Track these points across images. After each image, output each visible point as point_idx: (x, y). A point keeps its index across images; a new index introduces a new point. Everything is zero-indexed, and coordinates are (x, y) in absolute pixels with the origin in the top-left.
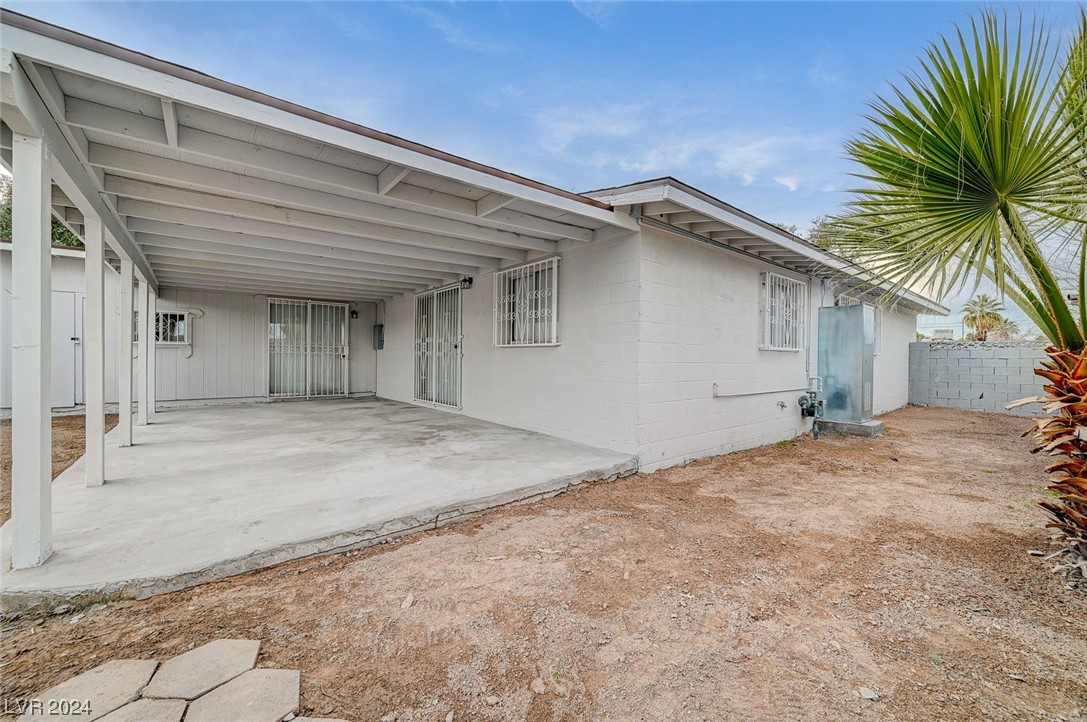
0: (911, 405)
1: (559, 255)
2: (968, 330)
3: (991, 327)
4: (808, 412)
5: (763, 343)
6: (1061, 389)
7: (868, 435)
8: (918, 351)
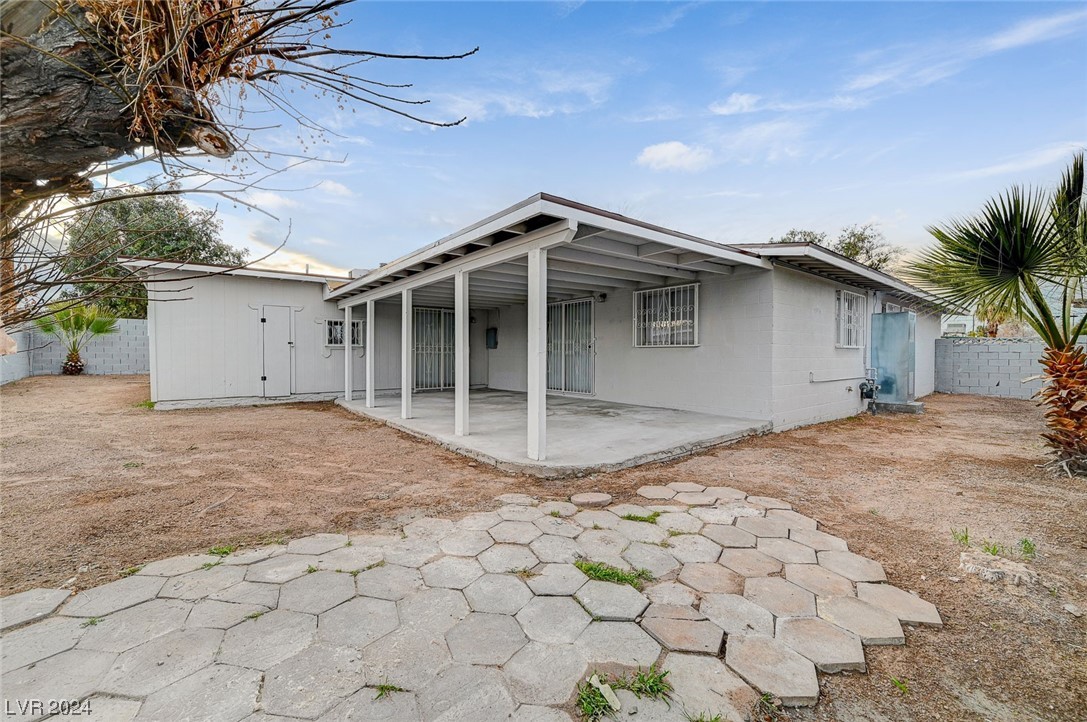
0: (937, 392)
1: (699, 281)
2: (978, 323)
3: (1001, 320)
4: (866, 394)
5: (838, 342)
6: (1053, 370)
7: (913, 412)
8: (942, 345)
